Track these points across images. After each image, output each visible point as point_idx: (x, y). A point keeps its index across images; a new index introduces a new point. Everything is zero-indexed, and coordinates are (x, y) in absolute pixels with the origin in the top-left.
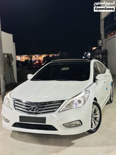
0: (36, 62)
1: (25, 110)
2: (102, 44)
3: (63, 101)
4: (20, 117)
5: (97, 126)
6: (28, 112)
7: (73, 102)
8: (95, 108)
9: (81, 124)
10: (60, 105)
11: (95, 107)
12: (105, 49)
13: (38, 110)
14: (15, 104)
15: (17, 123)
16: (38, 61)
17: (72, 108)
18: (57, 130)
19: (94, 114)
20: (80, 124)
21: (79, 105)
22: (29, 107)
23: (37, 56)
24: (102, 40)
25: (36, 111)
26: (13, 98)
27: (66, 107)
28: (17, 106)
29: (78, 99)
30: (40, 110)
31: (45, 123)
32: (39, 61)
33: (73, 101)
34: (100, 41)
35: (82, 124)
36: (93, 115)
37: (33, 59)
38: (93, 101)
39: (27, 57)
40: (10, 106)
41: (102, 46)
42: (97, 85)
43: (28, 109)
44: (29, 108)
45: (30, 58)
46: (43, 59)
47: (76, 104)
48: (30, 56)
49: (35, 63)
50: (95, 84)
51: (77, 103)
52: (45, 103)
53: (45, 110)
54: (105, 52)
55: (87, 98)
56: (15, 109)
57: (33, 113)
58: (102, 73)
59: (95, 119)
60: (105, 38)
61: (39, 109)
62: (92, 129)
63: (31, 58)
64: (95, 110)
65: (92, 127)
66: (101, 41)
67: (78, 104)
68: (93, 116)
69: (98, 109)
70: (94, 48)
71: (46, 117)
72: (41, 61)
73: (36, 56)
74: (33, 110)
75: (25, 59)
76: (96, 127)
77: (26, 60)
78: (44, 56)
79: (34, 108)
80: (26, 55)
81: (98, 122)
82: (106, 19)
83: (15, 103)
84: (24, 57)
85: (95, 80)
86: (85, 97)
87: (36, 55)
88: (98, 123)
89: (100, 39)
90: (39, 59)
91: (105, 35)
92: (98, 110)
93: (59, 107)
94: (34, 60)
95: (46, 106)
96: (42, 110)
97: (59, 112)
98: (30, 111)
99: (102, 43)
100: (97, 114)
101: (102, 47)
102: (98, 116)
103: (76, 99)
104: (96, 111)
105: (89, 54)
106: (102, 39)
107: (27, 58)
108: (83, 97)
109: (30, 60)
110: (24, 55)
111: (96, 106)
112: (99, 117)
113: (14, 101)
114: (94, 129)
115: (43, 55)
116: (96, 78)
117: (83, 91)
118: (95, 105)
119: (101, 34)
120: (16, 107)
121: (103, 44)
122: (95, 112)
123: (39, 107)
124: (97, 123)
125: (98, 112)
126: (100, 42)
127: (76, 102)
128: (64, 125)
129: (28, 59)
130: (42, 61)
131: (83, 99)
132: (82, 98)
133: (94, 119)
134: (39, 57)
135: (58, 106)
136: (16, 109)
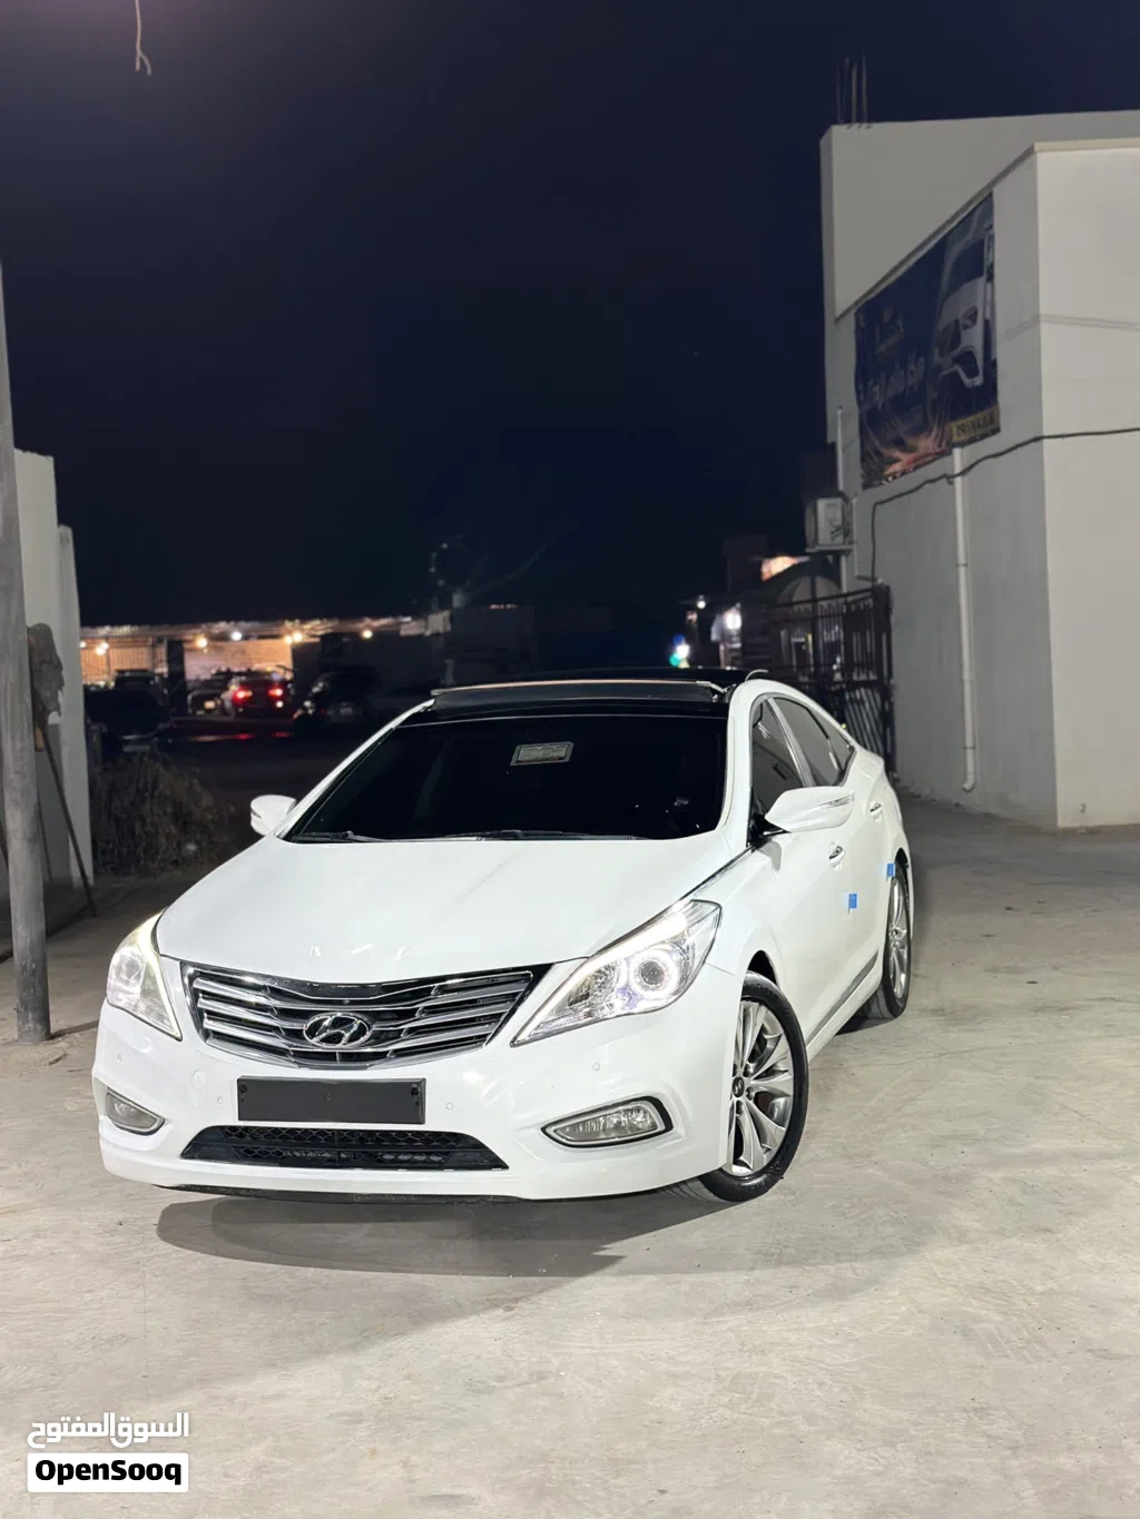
0: (227, 696)
1: (280, 1042)
2: (845, 529)
3: (541, 971)
4: (245, 1087)
5: (775, 1150)
6: (298, 1055)
7: (603, 976)
8: (763, 1030)
9: (661, 1127)
10: (521, 1001)
11: (761, 1015)
12: (873, 579)
13: (368, 1034)
14: (203, 1003)
15: (222, 1128)
16: (243, 686)
17: (599, 1014)
18: (504, 1167)
19: (752, 1067)
20: (654, 1126)
21: (651, 997)
22: (305, 1015)
23: (237, 636)
24: (846, 500)
25: (351, 1040)
26: (183, 964)
27: (560, 1011)
28: (213, 1015)
29: (645, 957)
30: (379, 1038)
31: (421, 1122)
32: (258, 682)
33: (608, 968)
34: (822, 504)
35: (669, 1126)
36: (746, 1074)
37: (198, 667)
38: (741, 974)
39: (132, 641)
40: (161, 1017)
41: (847, 553)
42: (777, 865)
43: (295, 1034)
44: (305, 1026)
45: (162, 651)
46: (288, 662)
47: (626, 989)
48: (166, 631)
49: (210, 705)
50: (759, 859)
51: (636, 984)
52: (419, 989)
53: (414, 1031)
54: (870, 602)
55: (699, 953)
56: (197, 1037)
57: (330, 1057)
58: (818, 784)
59: (764, 1100)
60: (866, 486)
61: (375, 1027)
62: (737, 1170)
63: (176, 654)
64: (760, 1041)
65: (737, 1162)
66: (839, 501)
67: (645, 988)
68: (750, 1082)
69: (782, 1031)
70: (778, 565)
71: (424, 1080)
72: (270, 684)
73: (224, 637)
74: (335, 1039)
75: (116, 666)
76: (766, 1160)
77: (121, 678)
78: (297, 635)
79: (338, 1023)
80: (126, 630)
81: (780, 1122)
82: (871, 311)
83: (195, 994)
84: (102, 649)
85: (760, 832)
86: (689, 941)
87: (222, 626)
88: (784, 1129)
89: (828, 487)
90: (256, 667)
91: (865, 457)
92: (784, 1044)
93: (513, 1012)
94: (206, 676)
95: (421, 1006)
96: (396, 1036)
97: (514, 1043)
98: (315, 1044)
99: (839, 522)
100: (771, 1072)
101: (843, 559)
102: (784, 1082)
103: (627, 960)
104: (769, 1046)
105: (733, 620)
106: (841, 487)
107: (135, 659)
108: (677, 942)
109: (163, 669)
110: (106, 630)
111: (763, 1009)
112: (790, 1090)
113: (192, 979)
114: (757, 1175)
115: (288, 624)
116: (768, 817)
117: (676, 908)
118: (761, 1003)
119: (833, 446)
120: (209, 1024)
121: (855, 535)
122: (759, 1052)
123: (377, 1016)
124: (777, 1133)
125: (780, 1054)
126: (825, 512)
127: (627, 975)
128: (550, 1131)
129: (145, 665)
130: (283, 684)
131: (677, 957)
132: (668, 947)
133: (756, 1102)
134: (254, 644)
135: (505, 1008)
136: (207, 1034)
